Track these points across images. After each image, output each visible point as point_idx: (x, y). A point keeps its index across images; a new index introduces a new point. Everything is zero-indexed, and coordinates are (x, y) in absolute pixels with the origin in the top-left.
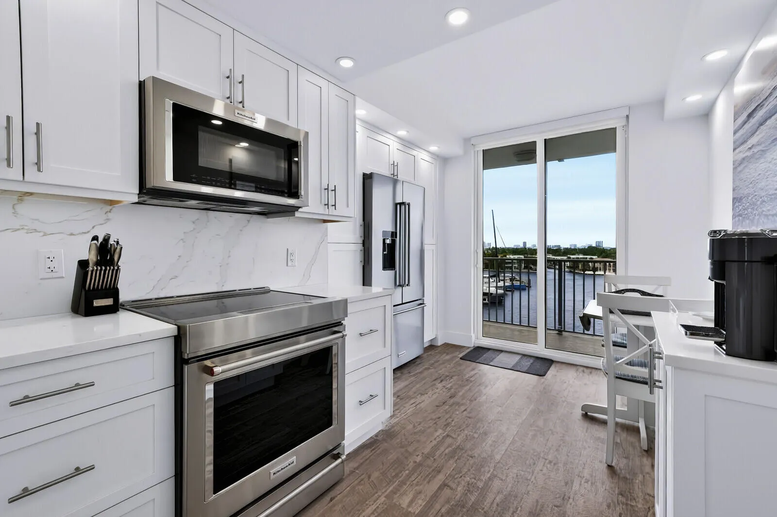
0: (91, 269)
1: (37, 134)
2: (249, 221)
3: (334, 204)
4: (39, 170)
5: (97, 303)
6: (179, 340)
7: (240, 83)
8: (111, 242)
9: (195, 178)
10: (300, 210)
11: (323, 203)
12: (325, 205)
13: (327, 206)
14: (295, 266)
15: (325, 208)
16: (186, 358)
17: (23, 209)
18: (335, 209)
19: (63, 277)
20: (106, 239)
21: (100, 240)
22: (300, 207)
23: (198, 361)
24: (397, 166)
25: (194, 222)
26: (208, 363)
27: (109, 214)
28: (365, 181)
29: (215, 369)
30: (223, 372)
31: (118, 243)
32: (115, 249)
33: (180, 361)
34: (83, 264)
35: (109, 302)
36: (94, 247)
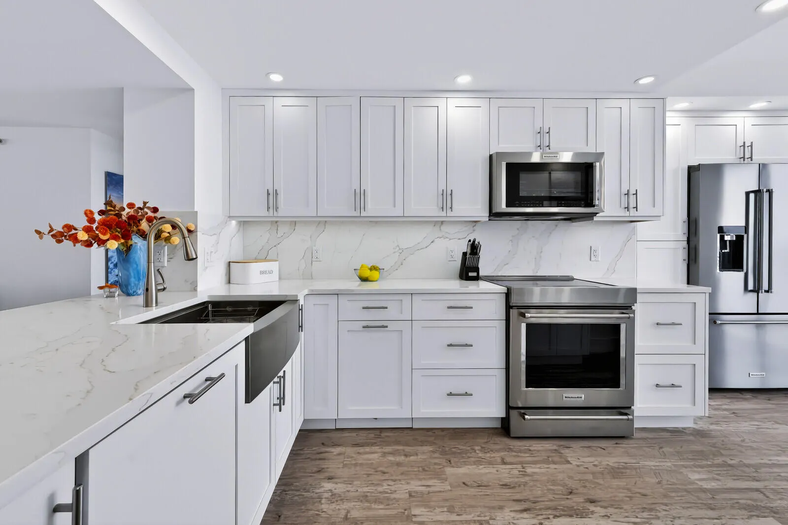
0: (468, 256)
1: (451, 194)
2: (556, 226)
3: (635, 206)
4: (452, 211)
5: (471, 274)
6: (508, 295)
7: (547, 133)
8: (476, 243)
9: (518, 204)
10: (597, 215)
11: (623, 206)
12: (625, 208)
13: (627, 209)
14: (598, 261)
15: (625, 210)
16: (511, 305)
17: (444, 228)
18: (637, 211)
19: (456, 261)
20: (474, 241)
21: (472, 242)
22: (597, 213)
23: (518, 309)
24: (751, 146)
25: (518, 229)
26: (523, 311)
27: (475, 227)
28: (692, 174)
29: (526, 314)
30: (531, 317)
31: (479, 243)
32: (478, 246)
33: (509, 307)
34: (465, 254)
35: (475, 274)
36: (469, 245)
